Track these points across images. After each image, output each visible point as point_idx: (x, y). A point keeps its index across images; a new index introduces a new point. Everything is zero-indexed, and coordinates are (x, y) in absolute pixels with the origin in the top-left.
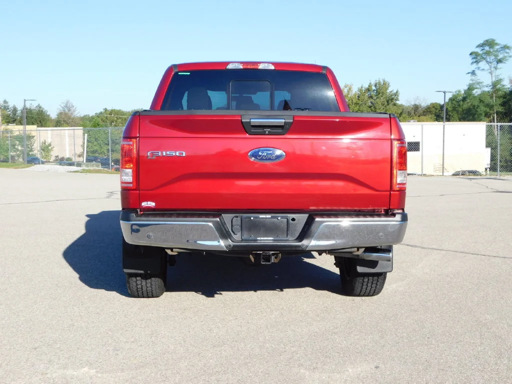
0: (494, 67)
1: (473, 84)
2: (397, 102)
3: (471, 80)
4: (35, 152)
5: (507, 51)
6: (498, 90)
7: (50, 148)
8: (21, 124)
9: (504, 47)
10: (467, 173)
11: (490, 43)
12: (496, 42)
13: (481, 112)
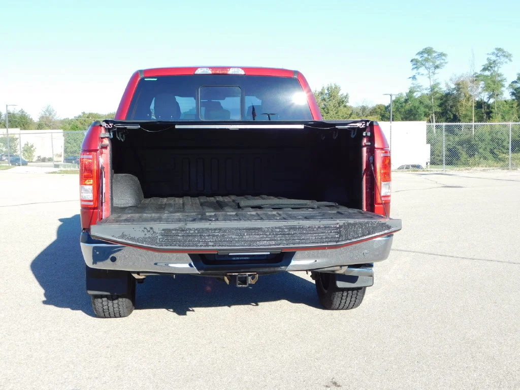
0: (432, 72)
1: (414, 87)
2: (347, 104)
3: (412, 84)
4: (19, 153)
5: (443, 58)
6: (436, 92)
7: (32, 149)
8: (5, 127)
9: (441, 54)
10: (411, 167)
11: (428, 51)
12: (434, 50)
13: (421, 112)
